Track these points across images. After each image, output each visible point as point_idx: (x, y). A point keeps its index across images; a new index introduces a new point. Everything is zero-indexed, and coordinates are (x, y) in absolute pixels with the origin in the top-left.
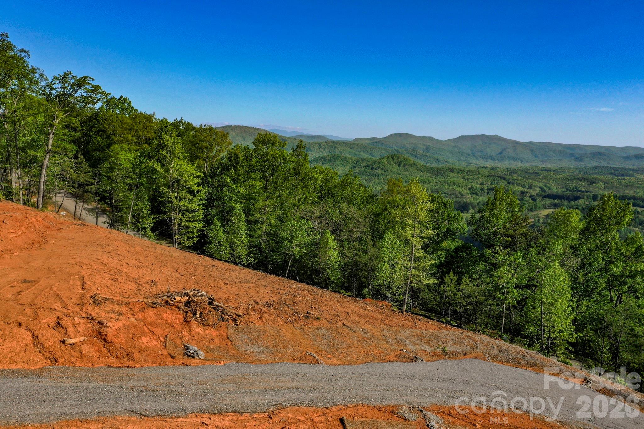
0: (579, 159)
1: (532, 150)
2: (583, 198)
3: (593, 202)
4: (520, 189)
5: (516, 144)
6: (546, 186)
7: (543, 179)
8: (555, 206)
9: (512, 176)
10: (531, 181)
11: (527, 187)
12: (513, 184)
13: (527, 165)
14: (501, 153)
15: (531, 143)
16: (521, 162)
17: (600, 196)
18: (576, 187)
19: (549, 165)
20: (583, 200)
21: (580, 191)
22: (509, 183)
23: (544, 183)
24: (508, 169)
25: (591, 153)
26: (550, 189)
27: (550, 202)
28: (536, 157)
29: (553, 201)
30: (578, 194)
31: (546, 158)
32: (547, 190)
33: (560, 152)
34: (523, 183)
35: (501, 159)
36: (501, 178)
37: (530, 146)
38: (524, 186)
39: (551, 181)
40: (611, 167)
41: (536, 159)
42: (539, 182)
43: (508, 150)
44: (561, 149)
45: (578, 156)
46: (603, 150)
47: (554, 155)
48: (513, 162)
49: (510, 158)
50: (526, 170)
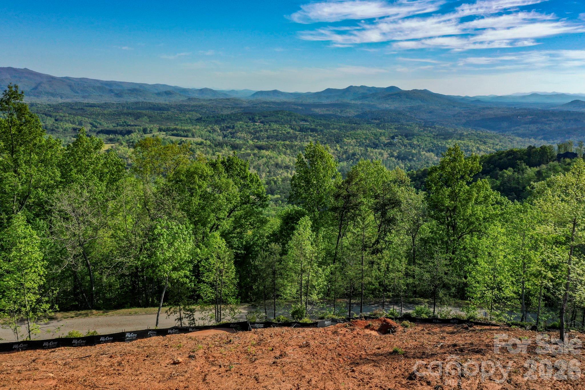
0: (119, 95)
1: (70, 86)
2: (135, 132)
3: (144, 135)
4: (71, 126)
5: (51, 79)
6: (96, 122)
7: (91, 114)
8: (111, 140)
9: (57, 112)
10: (80, 117)
11: (77, 123)
12: (61, 121)
13: (69, 101)
14: (36, 88)
15: (67, 78)
16: (61, 98)
17: (149, 129)
18: (125, 122)
19: (91, 101)
20: (135, 133)
21: (130, 125)
22: (56, 120)
23: (93, 118)
24: (49, 105)
25: (129, 90)
26: (100, 124)
27: (105, 137)
28: (77, 93)
29: (107, 136)
30: (129, 128)
31: (87, 94)
32: (99, 125)
33: (99, 88)
34: (72, 120)
35: (38, 95)
36: (46, 115)
37: (66, 81)
38: (73, 123)
39: (100, 117)
40: (149, 103)
41: (76, 94)
42: (88, 118)
43: (43, 85)
44: (98, 85)
45: (117, 92)
46: (137, 87)
47: (94, 91)
48: (52, 98)
49: (48, 93)
50: (70, 107)
